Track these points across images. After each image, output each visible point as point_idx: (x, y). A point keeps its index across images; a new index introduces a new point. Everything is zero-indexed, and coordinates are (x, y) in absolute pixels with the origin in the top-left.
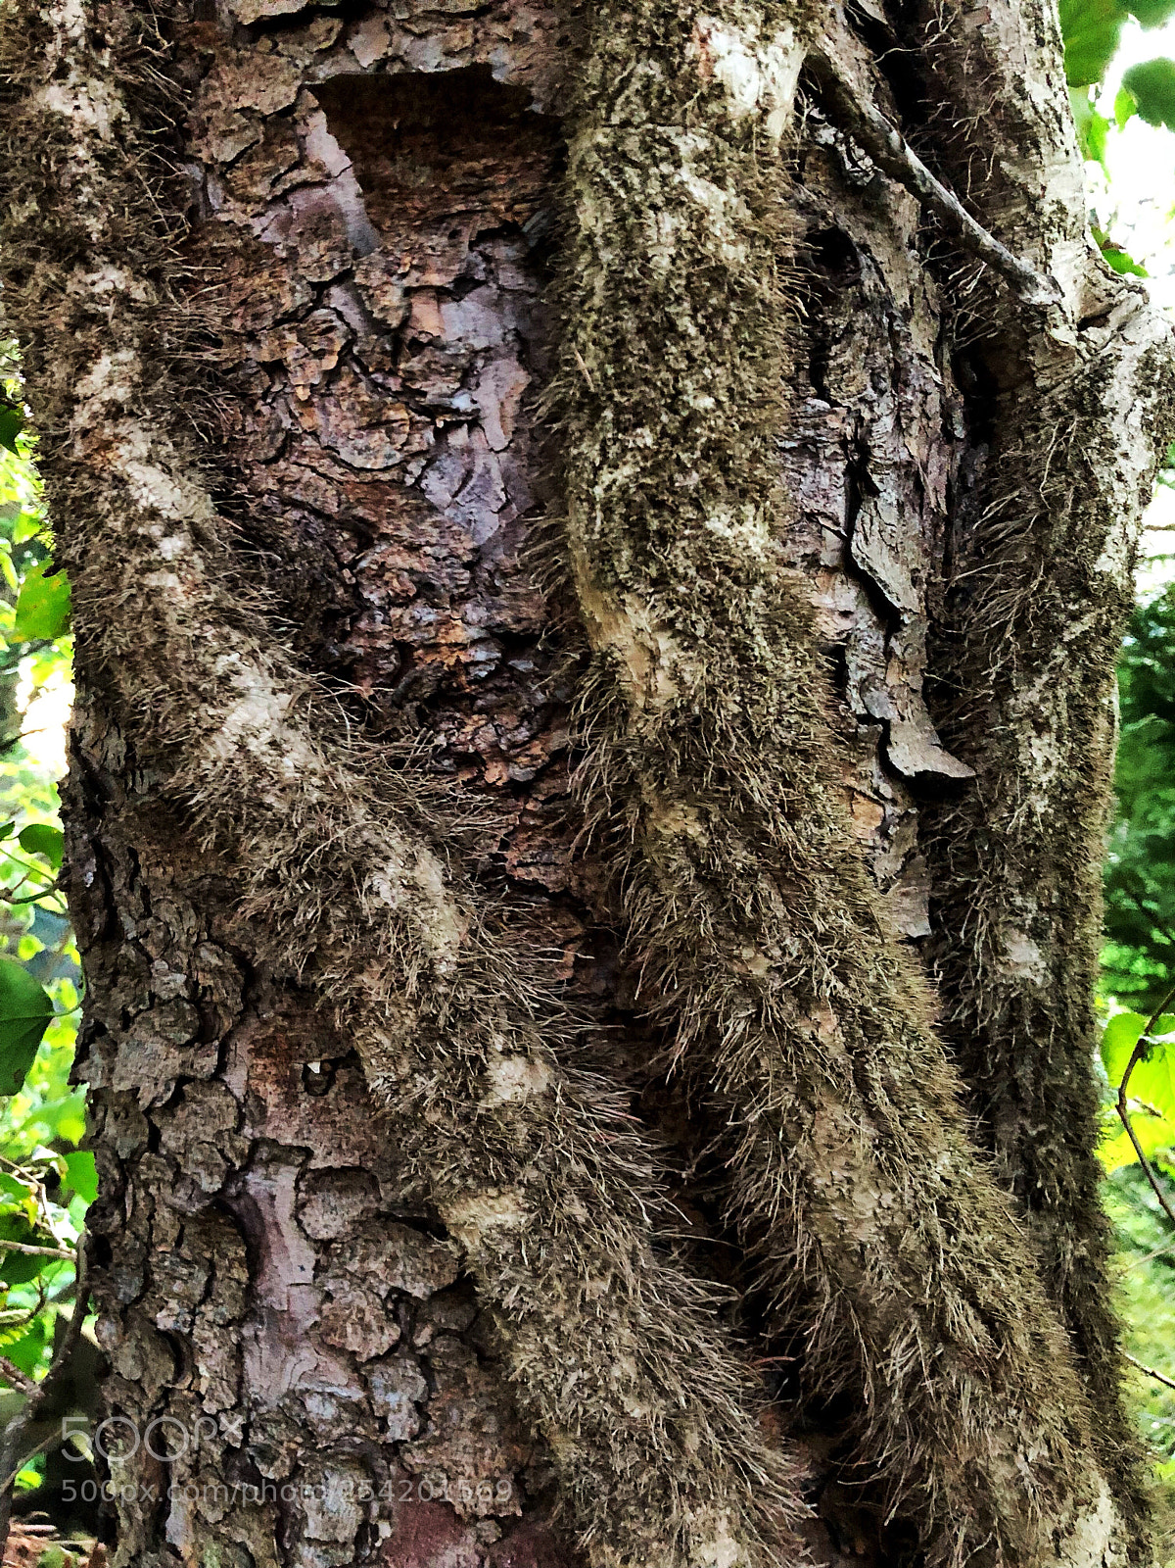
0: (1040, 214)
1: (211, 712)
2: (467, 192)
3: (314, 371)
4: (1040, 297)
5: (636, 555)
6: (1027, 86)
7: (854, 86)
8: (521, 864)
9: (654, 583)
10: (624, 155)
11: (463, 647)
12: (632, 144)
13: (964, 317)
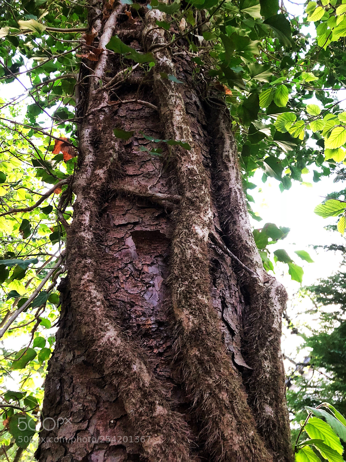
0: (253, 263)
1: (103, 333)
2: (154, 249)
3: (124, 278)
4: (255, 276)
5: (185, 302)
6: (248, 242)
7: (217, 238)
8: (160, 371)
9: (189, 306)
10: (182, 242)
11: (150, 325)
12: (183, 240)
13: (241, 281)
